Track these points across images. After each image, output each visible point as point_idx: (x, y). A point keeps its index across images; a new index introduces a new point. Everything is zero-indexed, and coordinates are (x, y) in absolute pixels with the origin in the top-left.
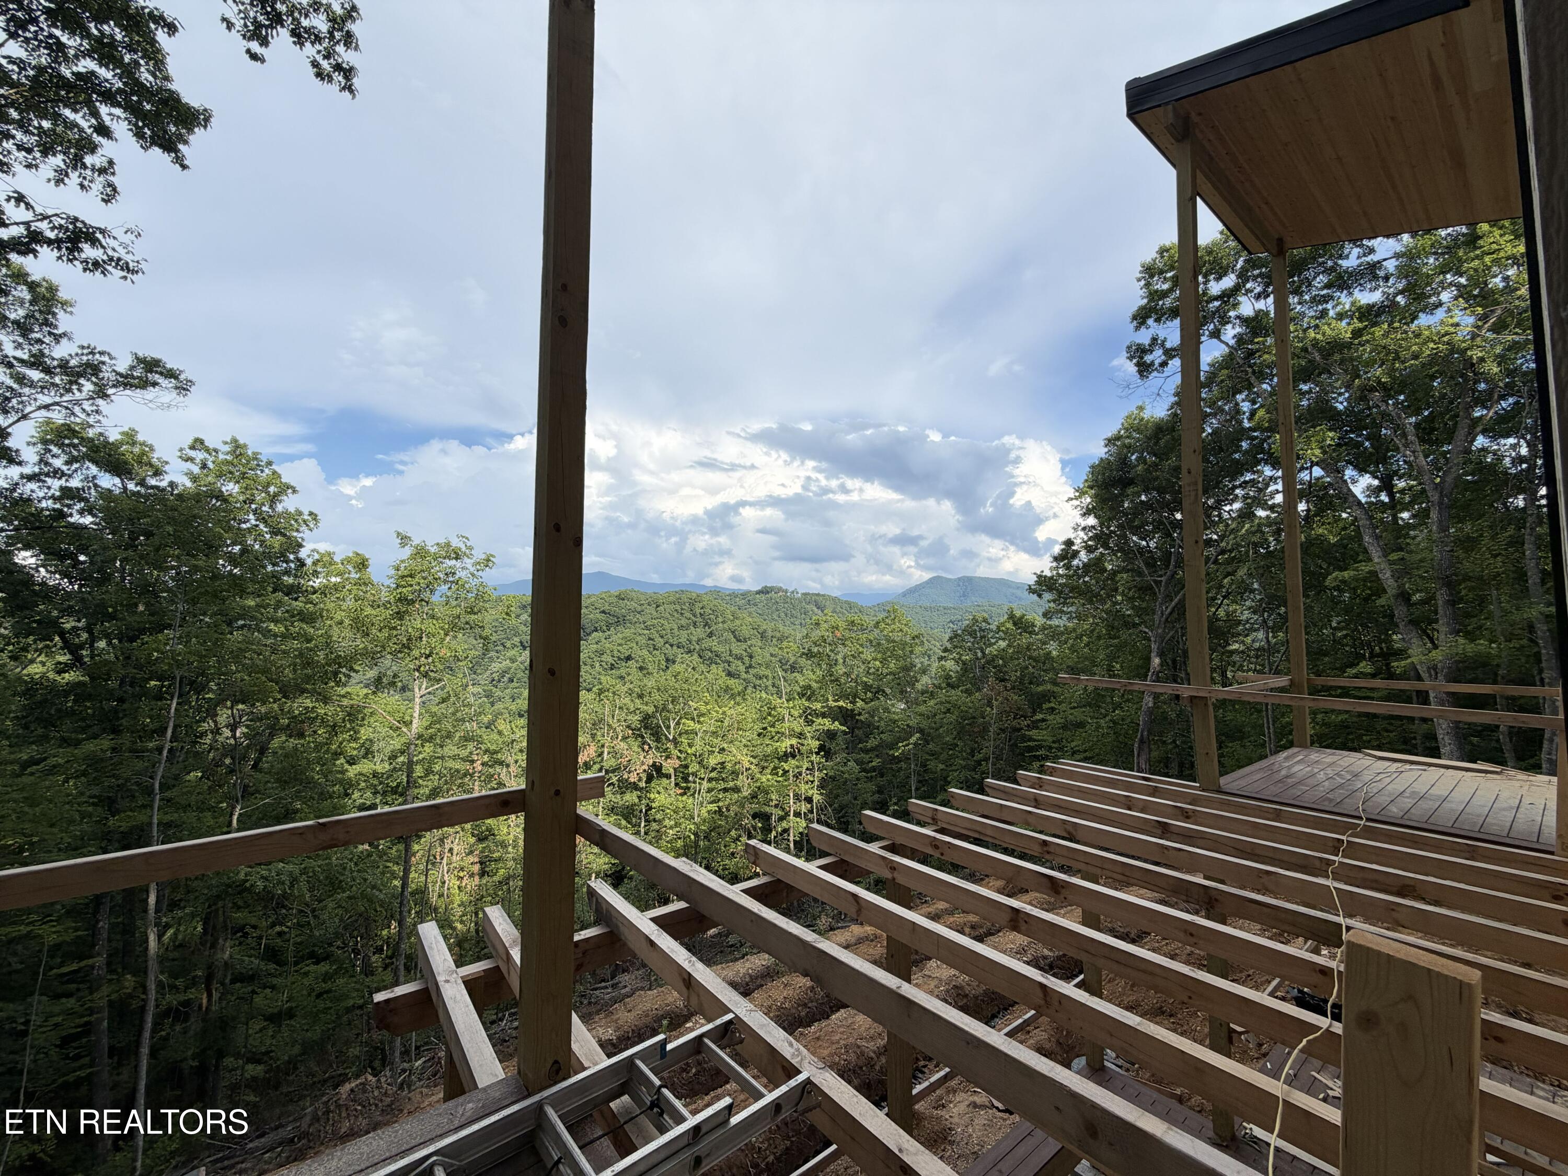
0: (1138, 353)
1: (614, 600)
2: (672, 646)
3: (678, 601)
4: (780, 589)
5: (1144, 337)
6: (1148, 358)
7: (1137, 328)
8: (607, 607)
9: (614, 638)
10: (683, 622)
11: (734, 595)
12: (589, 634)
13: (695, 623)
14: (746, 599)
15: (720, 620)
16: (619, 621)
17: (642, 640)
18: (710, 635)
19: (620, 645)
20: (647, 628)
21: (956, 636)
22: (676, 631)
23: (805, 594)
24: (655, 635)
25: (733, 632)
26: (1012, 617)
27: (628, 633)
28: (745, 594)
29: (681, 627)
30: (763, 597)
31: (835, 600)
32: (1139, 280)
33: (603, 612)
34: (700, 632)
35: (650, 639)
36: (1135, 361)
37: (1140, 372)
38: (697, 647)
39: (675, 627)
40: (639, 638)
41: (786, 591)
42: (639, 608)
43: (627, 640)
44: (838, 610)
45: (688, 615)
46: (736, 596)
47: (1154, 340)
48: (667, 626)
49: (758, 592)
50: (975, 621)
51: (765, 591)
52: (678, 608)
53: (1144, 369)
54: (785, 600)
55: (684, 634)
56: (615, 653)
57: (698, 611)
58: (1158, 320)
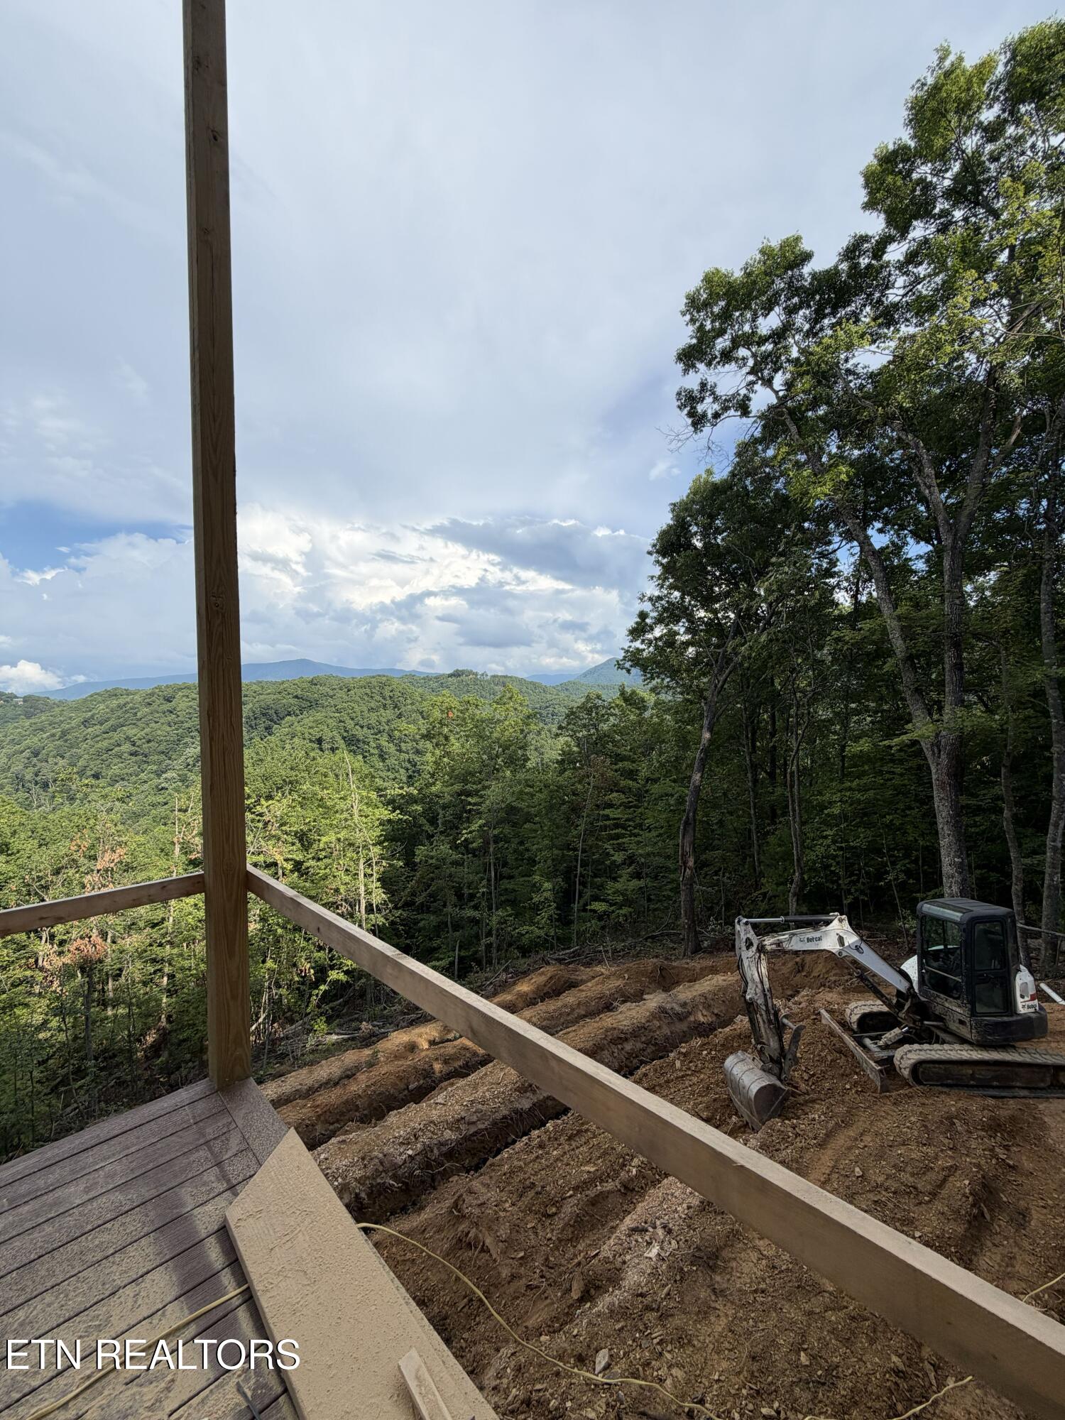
0: (689, 401)
1: (305, 685)
2: (362, 727)
3: (369, 685)
4: (471, 672)
5: (692, 382)
6: (700, 408)
7: (686, 371)
8: (299, 692)
9: (306, 721)
10: (373, 704)
11: (428, 679)
12: (283, 718)
13: (385, 706)
14: (439, 682)
15: (409, 701)
16: (312, 705)
17: (332, 723)
18: (400, 716)
19: (310, 728)
20: (338, 711)
21: (573, 713)
22: (366, 714)
23: (494, 676)
24: (346, 718)
25: (421, 713)
26: (623, 693)
27: (319, 716)
28: (438, 678)
29: (371, 710)
30: (454, 680)
31: (521, 681)
32: (683, 314)
33: (296, 697)
34: (389, 714)
35: (341, 721)
36: (686, 411)
37: (694, 424)
38: (387, 728)
39: (365, 709)
40: (330, 721)
41: (476, 674)
42: (331, 693)
43: (318, 723)
44: (524, 689)
45: (378, 698)
46: (431, 680)
47: (703, 385)
48: (357, 709)
49: (450, 676)
50: (588, 698)
51: (457, 674)
52: (368, 691)
53: (698, 421)
54: (475, 681)
55: (373, 716)
56: (306, 735)
57: (387, 694)
58: (709, 364)
